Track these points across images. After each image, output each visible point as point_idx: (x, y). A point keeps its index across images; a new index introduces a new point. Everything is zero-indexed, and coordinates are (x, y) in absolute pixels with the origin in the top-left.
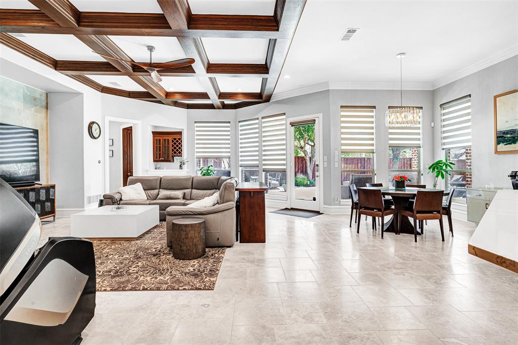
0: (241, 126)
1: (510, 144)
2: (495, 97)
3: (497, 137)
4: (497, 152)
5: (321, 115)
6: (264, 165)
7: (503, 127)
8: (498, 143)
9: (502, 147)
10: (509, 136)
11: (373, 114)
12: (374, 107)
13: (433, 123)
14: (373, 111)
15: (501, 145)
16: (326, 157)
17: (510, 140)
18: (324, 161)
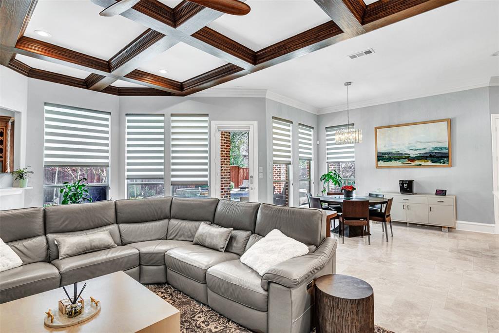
0: (129, 121)
1: (388, 161)
2: (376, 128)
3: (378, 156)
4: (377, 167)
5: (256, 123)
6: (173, 176)
7: (382, 149)
8: (379, 160)
9: (381, 163)
10: (386, 156)
11: (290, 128)
12: (292, 122)
13: (318, 141)
14: (289, 126)
15: (381, 162)
16: (261, 168)
17: (387, 159)
18: (259, 173)
